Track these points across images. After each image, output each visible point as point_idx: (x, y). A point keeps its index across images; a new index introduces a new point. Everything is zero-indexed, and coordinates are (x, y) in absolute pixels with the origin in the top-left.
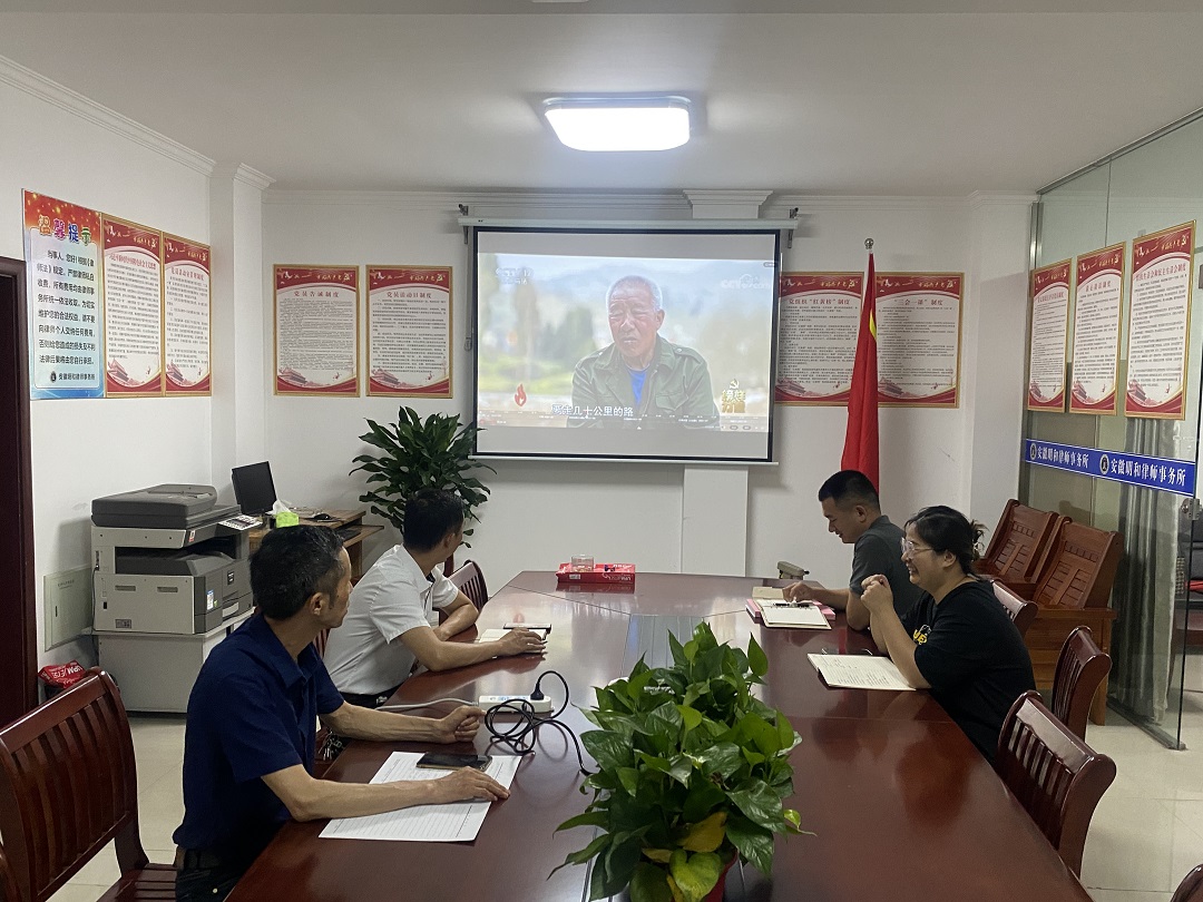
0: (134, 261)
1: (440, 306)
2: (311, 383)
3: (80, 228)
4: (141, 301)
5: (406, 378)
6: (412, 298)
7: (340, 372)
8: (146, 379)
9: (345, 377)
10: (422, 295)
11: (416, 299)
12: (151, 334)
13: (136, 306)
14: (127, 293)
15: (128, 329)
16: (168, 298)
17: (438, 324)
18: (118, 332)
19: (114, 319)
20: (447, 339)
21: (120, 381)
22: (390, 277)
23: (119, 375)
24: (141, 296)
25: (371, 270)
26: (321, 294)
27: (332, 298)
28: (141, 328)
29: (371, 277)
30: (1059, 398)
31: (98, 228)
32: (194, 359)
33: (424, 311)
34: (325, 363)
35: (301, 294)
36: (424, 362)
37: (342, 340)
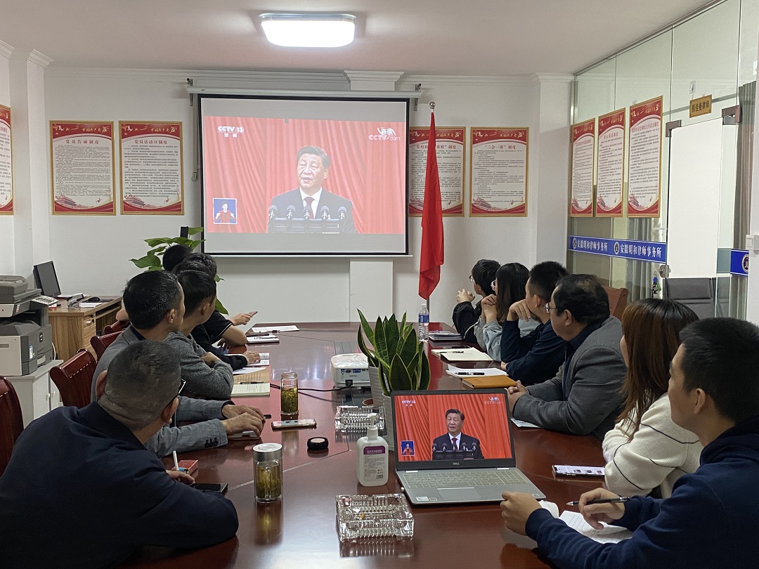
1: (174, 150)
2: (80, 206)
5: (148, 201)
6: (153, 144)
7: (101, 197)
9: (105, 201)
10: (161, 142)
11: (156, 145)
17: (172, 163)
20: (179, 173)
22: (136, 129)
25: (122, 124)
26: (85, 142)
27: (94, 145)
29: (123, 130)
30: (589, 208)
32: (3, 188)
33: (162, 153)
34: (90, 191)
35: (70, 142)
36: (163, 190)
37: (102, 175)
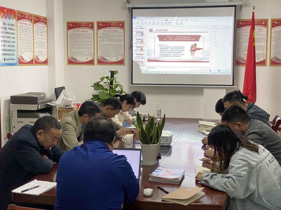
0: (25, 24)
1: (121, 34)
2: (79, 61)
3: (11, 15)
4: (28, 36)
5: (110, 59)
6: (112, 32)
7: (88, 57)
8: (29, 60)
9: (90, 59)
10: (115, 31)
11: (113, 32)
12: (30, 46)
13: (26, 38)
14: (24, 34)
15: (24, 45)
16: (35, 35)
17: (120, 40)
18: (22, 46)
19: (21, 42)
20: (123, 45)
21: (22, 61)
22: (104, 25)
23: (22, 59)
24: (27, 34)
25: (98, 23)
26: (82, 31)
27: (86, 33)
28: (28, 44)
29: (98, 25)
31: (16, 15)
32: (43, 54)
33: (115, 36)
34: (84, 54)
35: (75, 31)
36: (116, 53)
37: (89, 46)
